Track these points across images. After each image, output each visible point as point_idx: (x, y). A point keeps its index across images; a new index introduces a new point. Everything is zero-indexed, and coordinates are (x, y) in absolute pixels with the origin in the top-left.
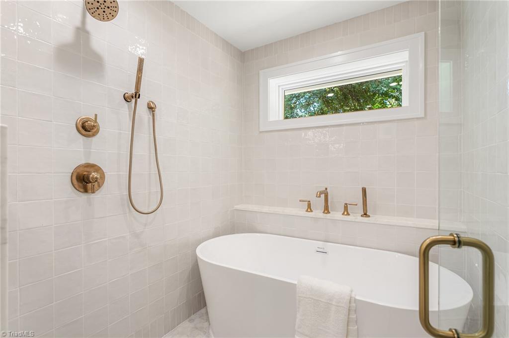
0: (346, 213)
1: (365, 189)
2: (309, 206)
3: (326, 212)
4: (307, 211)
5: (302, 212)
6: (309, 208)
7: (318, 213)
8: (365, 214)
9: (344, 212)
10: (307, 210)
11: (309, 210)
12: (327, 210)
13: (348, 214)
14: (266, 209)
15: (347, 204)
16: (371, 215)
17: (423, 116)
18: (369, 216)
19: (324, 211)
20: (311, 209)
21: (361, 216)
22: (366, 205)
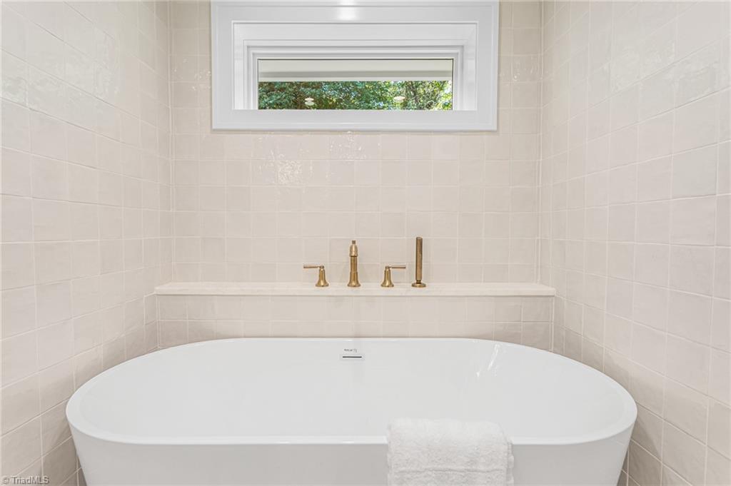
0: (387, 284)
1: (422, 239)
2: (322, 275)
3: (354, 284)
4: (318, 285)
5: (312, 289)
6: (322, 280)
7: (338, 286)
8: (419, 282)
9: (385, 281)
10: (319, 282)
11: (322, 284)
12: (354, 280)
13: (391, 285)
14: (233, 288)
15: (389, 268)
16: (427, 284)
17: (495, 128)
18: (424, 286)
19: (350, 282)
20: (325, 282)
21: (413, 286)
22: (421, 268)
